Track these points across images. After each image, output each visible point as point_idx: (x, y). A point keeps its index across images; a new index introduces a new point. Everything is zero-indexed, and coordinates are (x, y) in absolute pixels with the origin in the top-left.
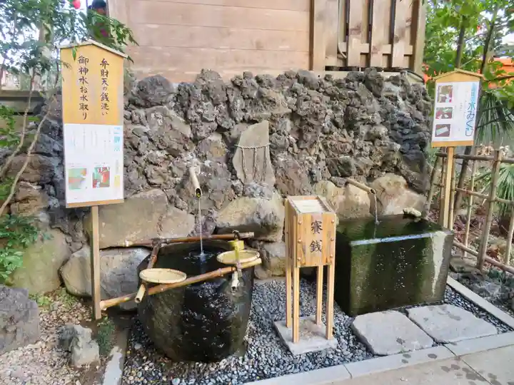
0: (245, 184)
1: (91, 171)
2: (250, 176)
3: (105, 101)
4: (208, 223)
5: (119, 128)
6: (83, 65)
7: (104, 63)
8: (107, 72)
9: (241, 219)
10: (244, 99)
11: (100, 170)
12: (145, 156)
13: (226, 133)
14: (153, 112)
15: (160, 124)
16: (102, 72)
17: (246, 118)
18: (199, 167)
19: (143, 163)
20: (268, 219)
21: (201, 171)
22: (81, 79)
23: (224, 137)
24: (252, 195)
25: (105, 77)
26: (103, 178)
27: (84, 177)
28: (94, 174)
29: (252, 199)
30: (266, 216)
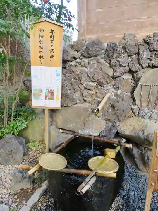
0: (140, 108)
1: (44, 91)
2: (144, 104)
3: (52, 54)
4: (113, 128)
5: (59, 69)
6: (41, 34)
7: (52, 31)
8: (54, 37)
9: (132, 131)
10: (150, 51)
11: (49, 90)
12: (84, 85)
13: (135, 74)
14: (92, 60)
15: (95, 67)
16: (51, 37)
17: (151, 65)
18: (114, 94)
19: (83, 88)
20: (149, 136)
21: (114, 96)
22: (39, 42)
23: (133, 77)
24: (143, 117)
25: (53, 40)
26: (50, 95)
27: (40, 94)
28: (45, 93)
29: (143, 120)
30: (148, 134)
